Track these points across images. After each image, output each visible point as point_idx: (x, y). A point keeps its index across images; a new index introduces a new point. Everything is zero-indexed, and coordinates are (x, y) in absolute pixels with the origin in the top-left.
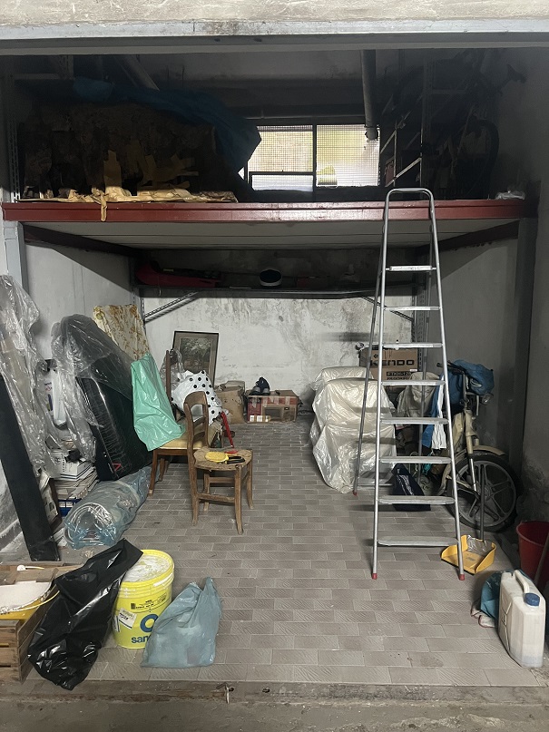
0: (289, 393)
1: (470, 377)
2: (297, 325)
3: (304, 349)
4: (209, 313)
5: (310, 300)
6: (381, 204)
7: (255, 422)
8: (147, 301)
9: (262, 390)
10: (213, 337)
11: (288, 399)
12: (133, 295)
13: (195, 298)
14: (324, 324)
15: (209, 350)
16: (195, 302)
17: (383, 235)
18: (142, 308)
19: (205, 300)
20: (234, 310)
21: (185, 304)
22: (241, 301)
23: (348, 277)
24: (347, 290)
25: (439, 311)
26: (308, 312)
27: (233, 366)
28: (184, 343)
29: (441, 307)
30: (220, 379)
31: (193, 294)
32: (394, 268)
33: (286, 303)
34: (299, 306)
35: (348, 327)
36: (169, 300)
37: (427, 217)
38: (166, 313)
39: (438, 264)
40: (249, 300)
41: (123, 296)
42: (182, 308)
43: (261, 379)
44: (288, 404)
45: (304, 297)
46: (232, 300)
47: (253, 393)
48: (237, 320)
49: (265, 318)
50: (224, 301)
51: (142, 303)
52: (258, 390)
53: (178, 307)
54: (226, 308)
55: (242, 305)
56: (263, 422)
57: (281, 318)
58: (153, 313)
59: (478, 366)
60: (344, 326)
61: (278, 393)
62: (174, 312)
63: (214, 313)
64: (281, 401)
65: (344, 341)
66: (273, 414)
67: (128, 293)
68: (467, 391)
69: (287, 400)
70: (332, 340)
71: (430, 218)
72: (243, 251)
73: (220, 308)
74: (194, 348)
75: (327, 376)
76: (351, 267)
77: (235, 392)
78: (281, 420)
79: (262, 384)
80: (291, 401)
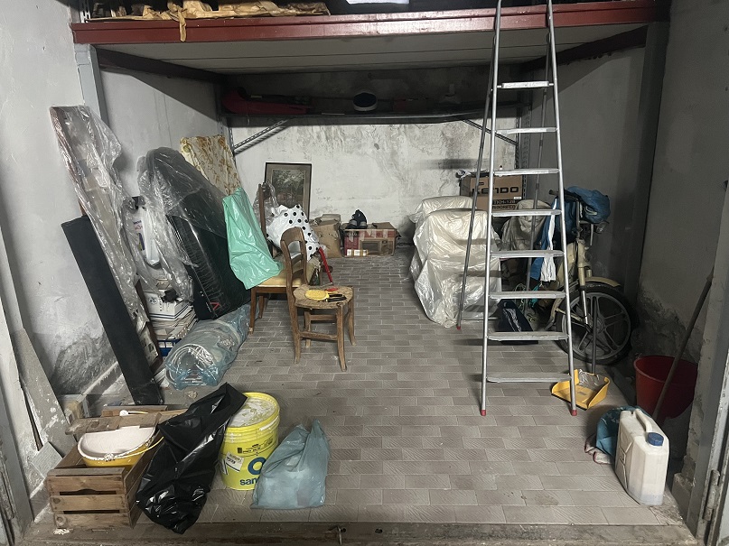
0: (387, 225)
1: (584, 205)
2: (394, 153)
3: (402, 179)
4: (301, 144)
5: (407, 126)
7: (353, 256)
8: (234, 130)
9: (359, 223)
10: (306, 169)
11: (385, 232)
12: (220, 125)
13: (285, 126)
14: (423, 150)
15: (302, 182)
16: (285, 131)
18: (231, 139)
19: (296, 128)
20: (327, 138)
21: (276, 133)
22: (334, 128)
23: (448, 99)
24: (447, 113)
25: (556, 132)
26: (405, 139)
27: (328, 199)
28: (275, 176)
29: (558, 128)
30: (315, 212)
31: (283, 122)
32: (507, 86)
33: (381, 129)
34: (395, 132)
35: (448, 153)
36: (258, 130)
37: (543, 25)
38: (256, 143)
39: (556, 79)
40: (342, 126)
41: (211, 127)
42: (272, 138)
43: (358, 211)
44: (386, 237)
45: (401, 122)
46: (324, 127)
47: (350, 226)
48: (330, 149)
49: (359, 147)
50: (316, 129)
51: (230, 134)
52: (354, 223)
53: (268, 137)
54: (318, 137)
55: (336, 133)
56: (361, 256)
57: (377, 146)
58: (242, 144)
59: (594, 192)
60: (444, 153)
61: (375, 226)
62: (264, 142)
63: (306, 142)
64: (379, 234)
65: (444, 168)
66: (371, 247)
67: (216, 123)
68: (581, 219)
69: (384, 233)
70: (431, 168)
71: (548, 26)
72: (335, 72)
73: (312, 137)
74: (286, 181)
75: (428, 208)
76: (452, 86)
77: (332, 226)
78: (378, 254)
79: (359, 217)
80: (389, 234)
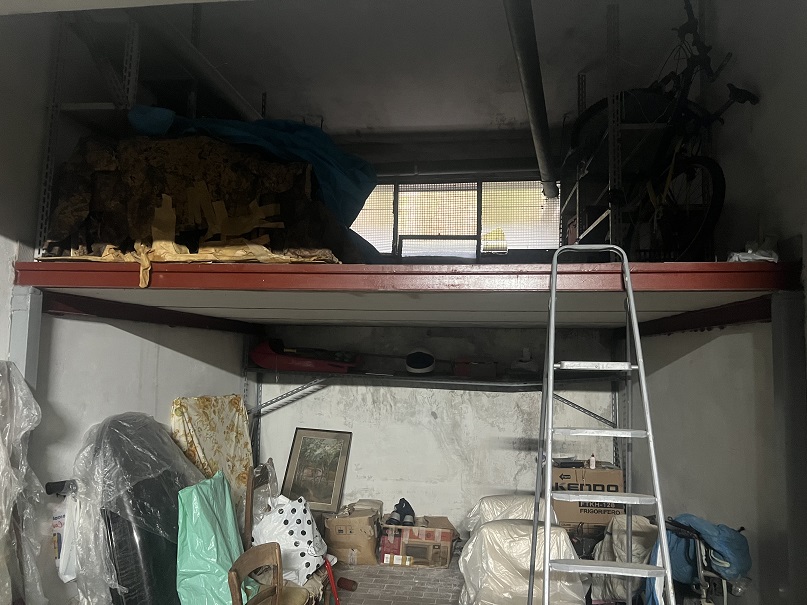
0: (442, 521)
1: (707, 547)
2: (456, 425)
3: (465, 459)
4: (342, 406)
5: (473, 392)
6: (546, 267)
7: (391, 564)
8: (265, 387)
9: (402, 518)
10: (345, 437)
11: (438, 532)
12: (243, 381)
13: (325, 385)
14: (492, 425)
15: (337, 455)
16: (325, 391)
17: (549, 312)
18: (258, 396)
19: (337, 388)
20: (374, 402)
21: (313, 392)
22: (383, 390)
23: (522, 365)
24: (521, 382)
25: (647, 438)
26: (470, 409)
27: (370, 478)
28: (305, 445)
29: (650, 433)
30: (351, 495)
31: (319, 381)
32: (568, 365)
33: (441, 395)
34: (458, 400)
35: (525, 431)
36: (293, 387)
37: (620, 288)
38: (287, 403)
39: (640, 360)
40: (393, 389)
42: (308, 398)
43: (403, 500)
44: (438, 540)
45: (465, 388)
46: (371, 388)
47: (391, 521)
48: (376, 415)
49: (413, 414)
50: (362, 389)
51: (259, 391)
52: (397, 517)
53: (303, 397)
54: (364, 400)
55: (385, 396)
56: (403, 566)
57: (434, 415)
58: (272, 402)
60: (520, 430)
61: (427, 521)
62: (298, 403)
63: (348, 405)
64: (429, 535)
65: (520, 449)
66: (417, 553)
67: (239, 378)
68: (704, 568)
69: (437, 534)
70: (503, 448)
71: (625, 289)
73: (355, 399)
74: (318, 452)
76: (526, 351)
77: (365, 519)
78: (427, 564)
79: (404, 508)
80: (444, 536)
